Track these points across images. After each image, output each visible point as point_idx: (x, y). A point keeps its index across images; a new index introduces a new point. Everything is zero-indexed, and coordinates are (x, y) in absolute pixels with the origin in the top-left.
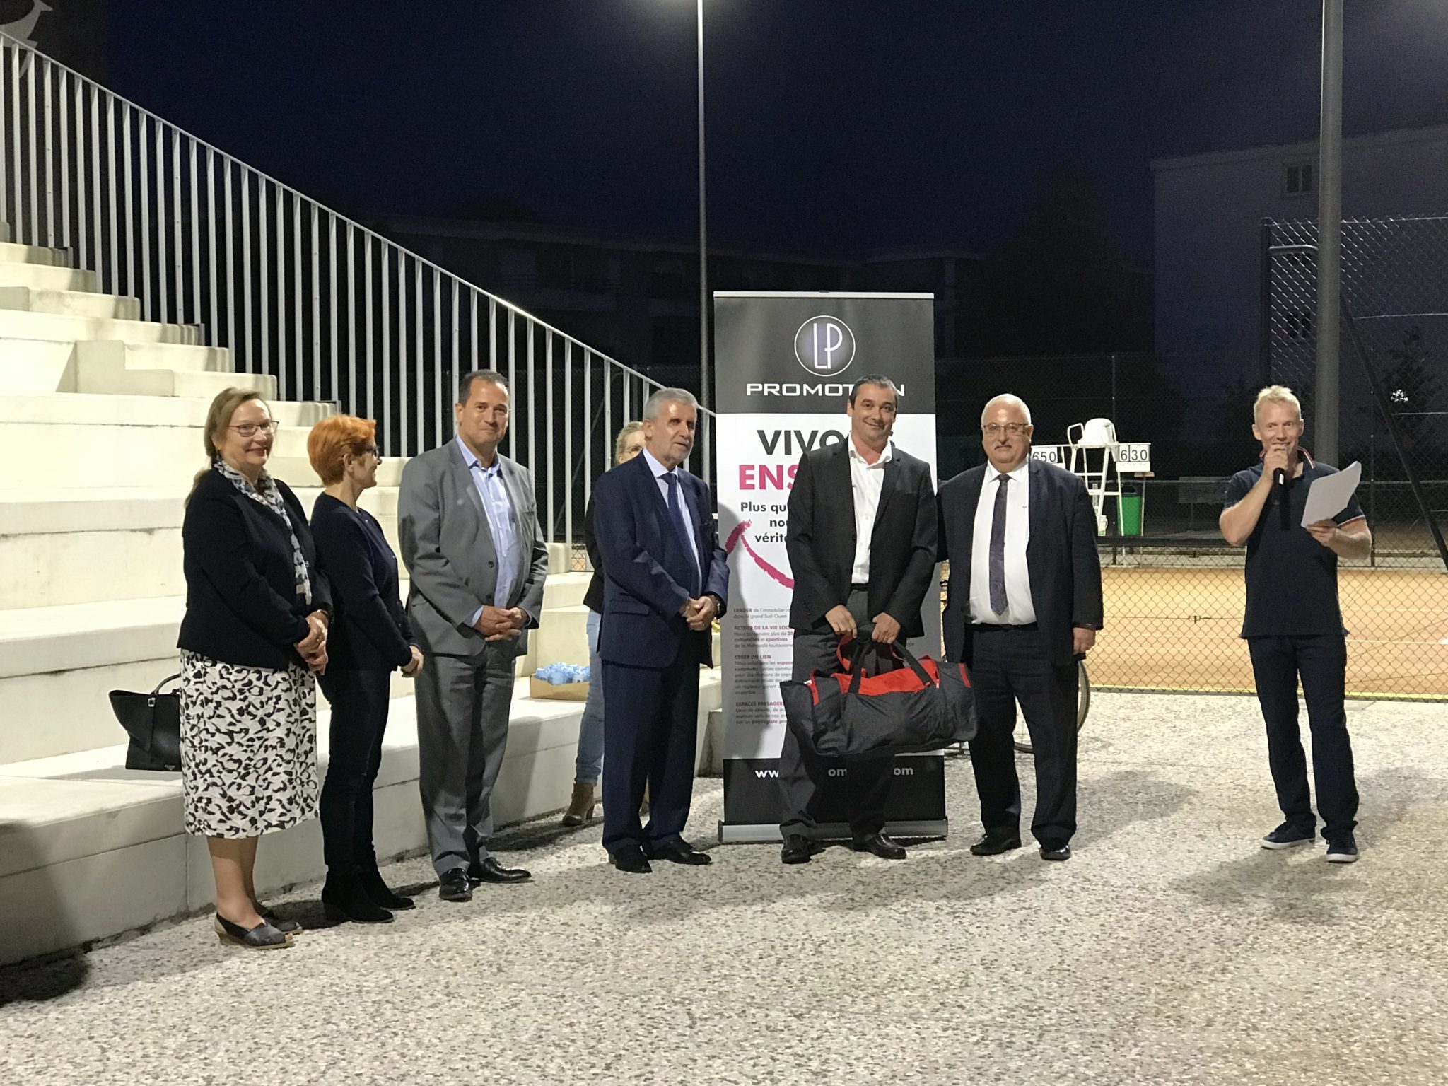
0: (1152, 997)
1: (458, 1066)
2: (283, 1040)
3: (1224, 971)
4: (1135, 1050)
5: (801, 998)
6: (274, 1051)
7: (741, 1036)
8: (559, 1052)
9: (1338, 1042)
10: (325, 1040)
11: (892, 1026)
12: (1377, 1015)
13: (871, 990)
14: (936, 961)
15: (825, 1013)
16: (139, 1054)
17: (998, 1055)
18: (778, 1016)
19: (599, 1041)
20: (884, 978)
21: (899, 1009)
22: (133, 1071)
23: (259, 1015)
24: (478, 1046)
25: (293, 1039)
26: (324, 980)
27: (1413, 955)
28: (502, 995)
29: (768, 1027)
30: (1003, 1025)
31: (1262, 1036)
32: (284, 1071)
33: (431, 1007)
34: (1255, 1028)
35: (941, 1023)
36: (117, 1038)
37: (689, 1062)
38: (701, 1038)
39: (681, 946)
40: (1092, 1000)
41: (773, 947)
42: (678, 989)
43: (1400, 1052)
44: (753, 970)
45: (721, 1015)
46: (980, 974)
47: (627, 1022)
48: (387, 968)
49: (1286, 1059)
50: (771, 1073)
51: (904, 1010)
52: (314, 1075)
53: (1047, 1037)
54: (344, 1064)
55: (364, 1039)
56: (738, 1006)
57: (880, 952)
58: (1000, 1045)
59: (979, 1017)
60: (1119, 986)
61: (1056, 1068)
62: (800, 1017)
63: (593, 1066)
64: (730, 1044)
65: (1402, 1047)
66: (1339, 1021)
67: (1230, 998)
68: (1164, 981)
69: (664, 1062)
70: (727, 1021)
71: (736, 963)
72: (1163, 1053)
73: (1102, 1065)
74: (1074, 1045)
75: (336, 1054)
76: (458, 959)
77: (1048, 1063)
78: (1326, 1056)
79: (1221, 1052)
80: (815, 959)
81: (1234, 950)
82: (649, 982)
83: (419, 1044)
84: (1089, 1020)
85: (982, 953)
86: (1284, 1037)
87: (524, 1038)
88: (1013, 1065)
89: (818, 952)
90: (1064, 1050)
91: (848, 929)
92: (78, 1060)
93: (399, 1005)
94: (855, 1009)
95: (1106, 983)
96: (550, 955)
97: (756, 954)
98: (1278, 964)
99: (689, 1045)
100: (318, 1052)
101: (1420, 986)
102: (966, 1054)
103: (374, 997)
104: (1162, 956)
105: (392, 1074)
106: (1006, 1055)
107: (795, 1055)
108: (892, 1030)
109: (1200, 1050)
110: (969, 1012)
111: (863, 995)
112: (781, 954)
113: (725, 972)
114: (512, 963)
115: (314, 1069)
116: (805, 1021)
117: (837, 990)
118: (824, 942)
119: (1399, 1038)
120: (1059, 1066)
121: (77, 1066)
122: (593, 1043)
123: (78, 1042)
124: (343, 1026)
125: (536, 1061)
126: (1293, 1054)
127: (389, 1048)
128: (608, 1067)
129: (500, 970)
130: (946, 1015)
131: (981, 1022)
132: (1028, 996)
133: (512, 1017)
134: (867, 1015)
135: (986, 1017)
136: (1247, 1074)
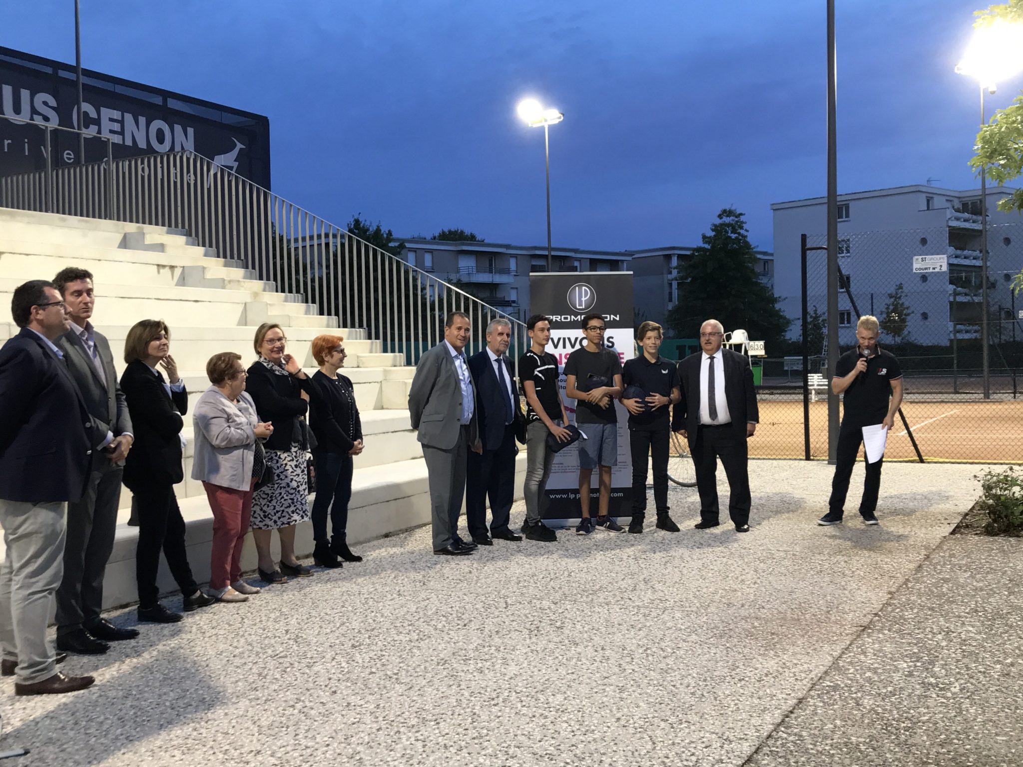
0: (719, 595)
1: (398, 625)
2: (322, 614)
3: (755, 583)
4: (706, 618)
5: (558, 596)
6: (318, 619)
7: (527, 612)
8: (444, 619)
9: (800, 614)
10: (341, 614)
11: (597, 608)
12: (821, 602)
13: (591, 592)
14: (623, 580)
15: (567, 602)
16: (258, 620)
17: (642, 620)
18: (546, 604)
19: (463, 614)
20: (598, 587)
21: (601, 600)
22: (255, 628)
23: (313, 604)
24: (409, 617)
25: (326, 614)
26: (344, 589)
27: (844, 575)
28: (423, 595)
29: (540, 608)
30: (647, 607)
31: (766, 611)
32: (321, 627)
33: (391, 600)
34: (763, 608)
35: (620, 606)
36: (249, 614)
37: (502, 623)
38: (509, 613)
39: (508, 573)
40: (691, 596)
41: (549, 574)
42: (503, 592)
43: (827, 618)
44: (539, 583)
45: (520, 603)
46: (642, 585)
47: (477, 606)
48: (373, 584)
49: (774, 621)
50: (538, 627)
51: (603, 600)
52: (333, 629)
53: (666, 612)
54: (348, 624)
55: (358, 614)
56: (528, 599)
57: (598, 576)
58: (644, 616)
59: (637, 604)
60: (705, 590)
61: (668, 625)
62: (556, 604)
63: (458, 625)
64: (522, 615)
65: (829, 616)
66: (803, 605)
67: (755, 595)
68: (727, 588)
69: (491, 623)
70: (521, 606)
71: (532, 581)
72: (718, 618)
73: (689, 624)
74: (678, 615)
75: (345, 620)
76: (406, 579)
77: (664, 623)
78: (793, 619)
79: (745, 618)
80: (568, 579)
81: (762, 574)
82: (490, 589)
83: (382, 616)
84: (688, 605)
85: (645, 576)
86: (776, 612)
87: (430, 613)
88: (648, 624)
89: (569, 575)
90: (673, 618)
91: (585, 565)
92: (231, 623)
93: (376, 599)
94: (582, 600)
95: (699, 589)
96: (448, 577)
97: (541, 576)
98: (781, 580)
99: (504, 616)
100: (337, 620)
101: (845, 589)
102: (628, 620)
103: (366, 596)
104: (728, 577)
105: (369, 628)
106: (646, 619)
107: (551, 620)
108: (597, 609)
109: (736, 617)
110: (633, 602)
111: (586, 594)
112: (553, 576)
113: (526, 584)
114: (430, 581)
115: (334, 627)
116: (558, 605)
117: (575, 592)
118: (573, 571)
119: (828, 612)
120: (669, 624)
121: (230, 625)
122: (460, 615)
123: (232, 615)
124: (350, 608)
125: (433, 623)
126: (778, 619)
127: (369, 617)
128: (465, 625)
129: (424, 584)
130: (623, 603)
131: (638, 606)
132: (662, 594)
133: (426, 604)
134: (586, 603)
135: (641, 604)
136: (755, 627)
